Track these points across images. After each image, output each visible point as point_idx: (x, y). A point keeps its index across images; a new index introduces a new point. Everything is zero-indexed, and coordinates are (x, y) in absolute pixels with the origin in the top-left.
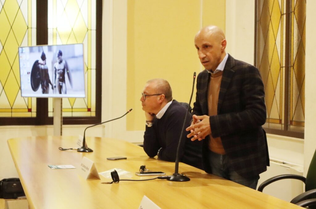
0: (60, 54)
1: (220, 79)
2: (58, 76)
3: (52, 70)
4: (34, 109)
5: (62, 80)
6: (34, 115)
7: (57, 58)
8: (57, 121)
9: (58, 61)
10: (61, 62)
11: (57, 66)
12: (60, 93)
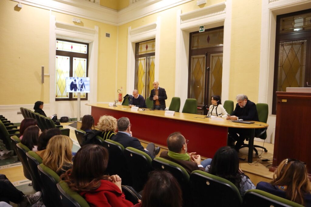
0: (81, 80)
1: (158, 91)
2: (80, 86)
4: (68, 96)
5: (82, 87)
6: (68, 97)
8: (79, 99)
9: (81, 82)
11: (80, 83)
12: (81, 91)
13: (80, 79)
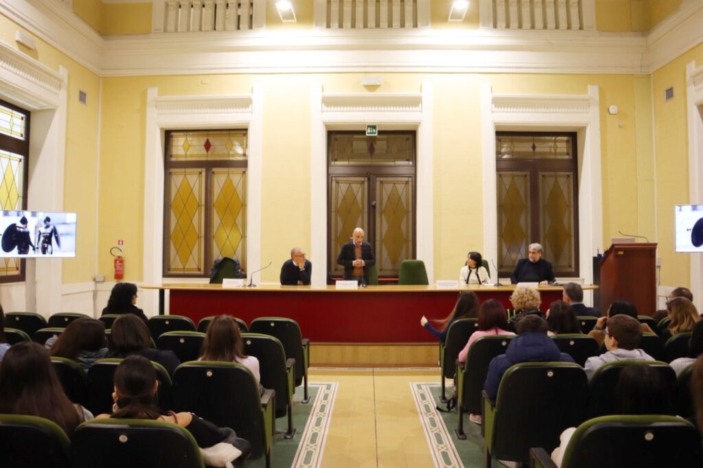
0: (48, 219)
3: (35, 233)
7: (43, 223)
9: (44, 225)
10: (47, 227)
13: (42, 216)
